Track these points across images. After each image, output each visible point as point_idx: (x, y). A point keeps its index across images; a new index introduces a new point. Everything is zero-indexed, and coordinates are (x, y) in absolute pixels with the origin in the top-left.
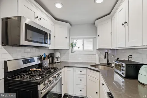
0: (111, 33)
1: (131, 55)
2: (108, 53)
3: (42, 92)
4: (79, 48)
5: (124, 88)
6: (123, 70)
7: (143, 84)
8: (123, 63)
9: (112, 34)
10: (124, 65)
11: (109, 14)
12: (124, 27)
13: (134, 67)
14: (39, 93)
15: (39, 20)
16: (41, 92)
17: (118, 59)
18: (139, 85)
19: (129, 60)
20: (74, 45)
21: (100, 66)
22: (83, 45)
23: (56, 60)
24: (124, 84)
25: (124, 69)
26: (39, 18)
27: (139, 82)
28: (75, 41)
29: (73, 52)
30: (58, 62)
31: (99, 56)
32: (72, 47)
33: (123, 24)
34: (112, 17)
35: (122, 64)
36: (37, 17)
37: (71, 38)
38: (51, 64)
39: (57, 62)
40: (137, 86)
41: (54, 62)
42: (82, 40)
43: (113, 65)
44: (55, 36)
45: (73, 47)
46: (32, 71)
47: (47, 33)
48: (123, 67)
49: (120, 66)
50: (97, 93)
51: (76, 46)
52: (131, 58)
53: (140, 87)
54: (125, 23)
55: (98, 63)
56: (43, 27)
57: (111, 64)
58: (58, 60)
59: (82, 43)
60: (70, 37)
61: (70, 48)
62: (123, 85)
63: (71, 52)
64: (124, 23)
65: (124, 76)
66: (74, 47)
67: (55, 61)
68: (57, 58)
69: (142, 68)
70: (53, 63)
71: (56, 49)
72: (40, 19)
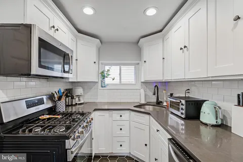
0: (163, 58)
1: (189, 90)
2: (157, 87)
3: (73, 150)
4: (113, 79)
5: (184, 132)
6: (182, 109)
7: (206, 125)
8: (182, 100)
9: (165, 60)
10: (183, 102)
11: (161, 31)
12: (183, 52)
13: (195, 104)
14: (69, 152)
15: (55, 32)
16: (71, 150)
17: (172, 95)
18: (201, 126)
19: (187, 96)
20: (106, 75)
21: (147, 107)
22: (120, 74)
23: (77, 99)
24: (184, 127)
25: (184, 107)
26: (56, 28)
27: (201, 122)
28: (107, 68)
29: (104, 87)
30: (80, 102)
31: (145, 91)
32: (104, 79)
33: (181, 49)
34: (165, 35)
35: (181, 102)
36: (54, 27)
37: (102, 64)
38: (67, 108)
39: (78, 102)
40: (199, 127)
41: (74, 104)
42: (119, 67)
43: (165, 104)
44: (77, 60)
45: (104, 77)
46: (45, 119)
47: (68, 55)
48: (182, 104)
49: (178, 104)
50: (146, 145)
51: (109, 76)
52: (189, 92)
53: (202, 128)
54: (185, 47)
55: (143, 102)
56: (62, 44)
57: (161, 102)
58: (79, 100)
59: (119, 72)
60: (100, 62)
61: (100, 80)
62: (182, 129)
63: (102, 87)
64: (183, 47)
65: (183, 116)
66: (106, 79)
67: (75, 101)
68: (79, 96)
69: (204, 105)
70: (72, 105)
71: (78, 81)
72: (57, 30)
